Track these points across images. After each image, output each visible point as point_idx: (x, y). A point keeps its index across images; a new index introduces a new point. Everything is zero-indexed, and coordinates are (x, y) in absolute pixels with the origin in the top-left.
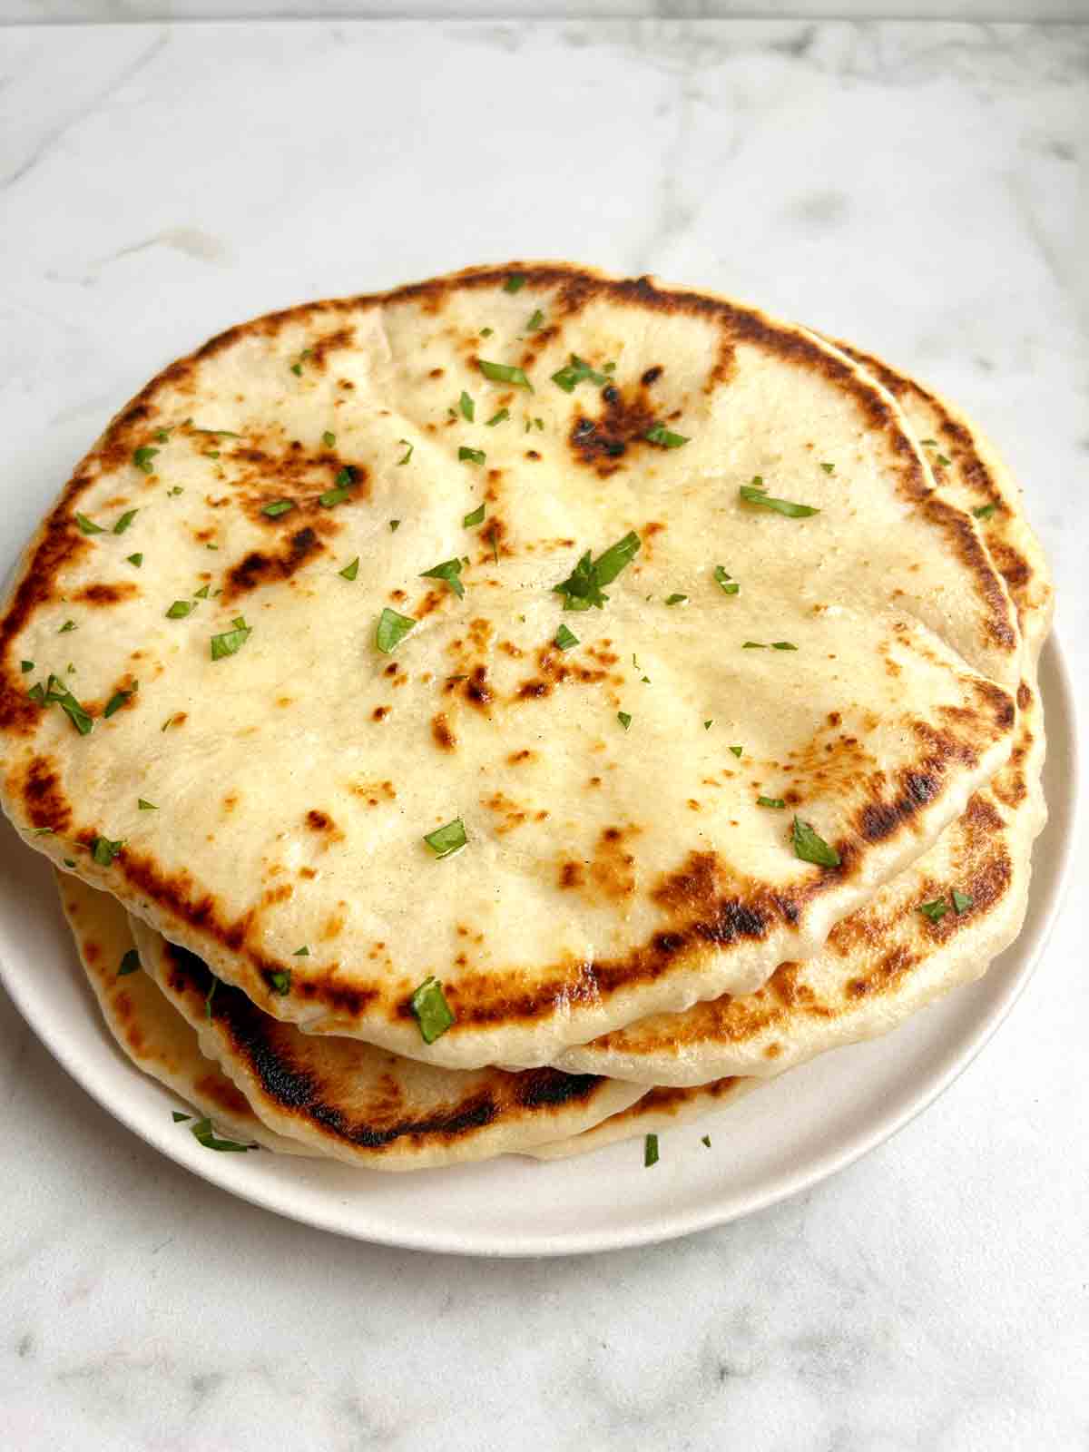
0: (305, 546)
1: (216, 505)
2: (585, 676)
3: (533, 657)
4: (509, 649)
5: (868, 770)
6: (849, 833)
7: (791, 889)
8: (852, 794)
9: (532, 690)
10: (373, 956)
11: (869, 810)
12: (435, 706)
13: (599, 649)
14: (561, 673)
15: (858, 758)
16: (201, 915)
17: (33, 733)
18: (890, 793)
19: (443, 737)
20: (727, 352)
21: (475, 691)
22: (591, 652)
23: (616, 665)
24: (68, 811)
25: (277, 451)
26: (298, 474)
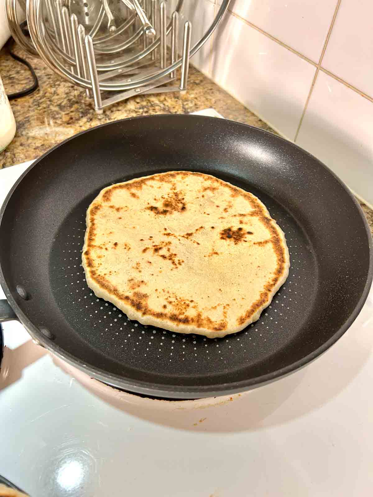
0: (165, 212)
1: (162, 198)
2: (173, 263)
3: (170, 254)
4: (169, 250)
5: (184, 311)
6: (169, 315)
7: (149, 311)
8: (177, 311)
9: (164, 257)
10: (99, 264)
11: (175, 315)
12: (150, 246)
13: (181, 261)
14: (170, 259)
15: (185, 308)
16: (90, 239)
17: (105, 202)
18: (182, 317)
19: (145, 251)
20: (266, 242)
21: (157, 250)
22: (179, 260)
23: (180, 266)
24: (95, 214)
25: (180, 197)
26: (178, 203)
